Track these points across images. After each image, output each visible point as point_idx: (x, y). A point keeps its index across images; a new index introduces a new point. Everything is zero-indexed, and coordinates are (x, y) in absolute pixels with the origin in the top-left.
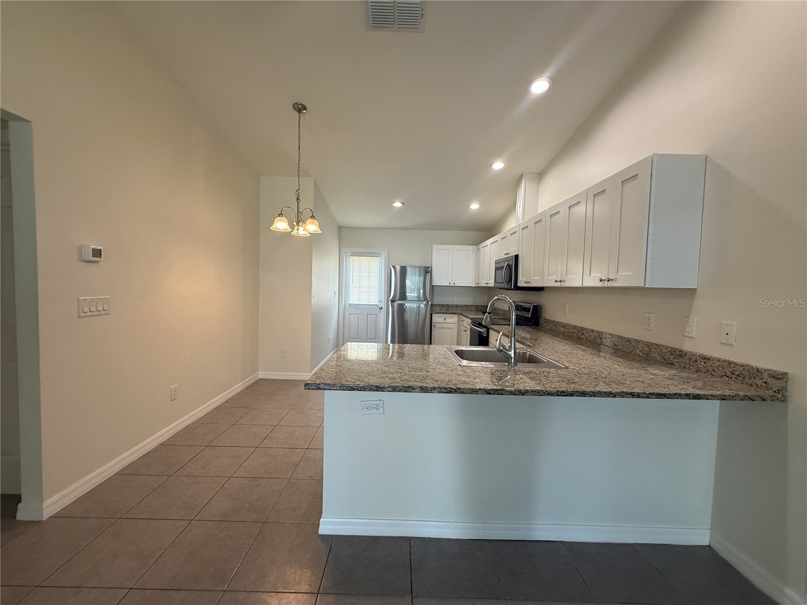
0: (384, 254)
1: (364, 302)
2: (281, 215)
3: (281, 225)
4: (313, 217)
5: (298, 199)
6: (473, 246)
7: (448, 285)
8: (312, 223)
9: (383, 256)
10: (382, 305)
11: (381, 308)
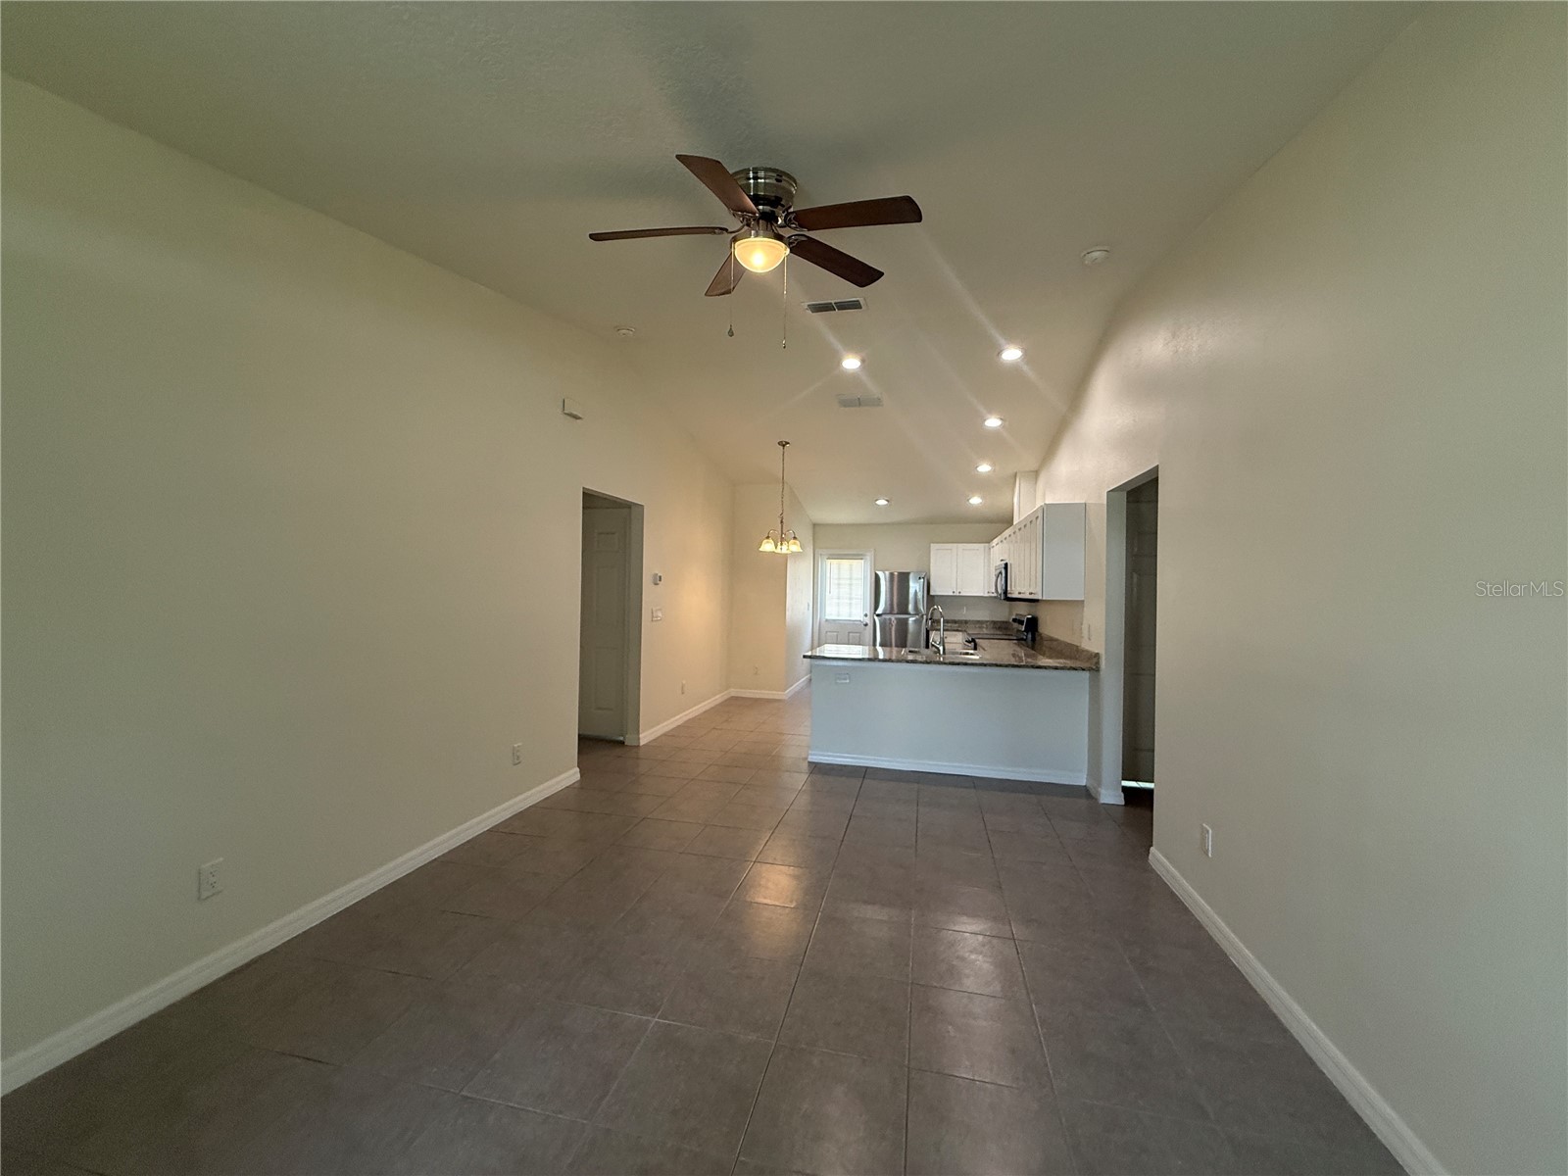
0: (869, 557)
1: (844, 617)
2: (768, 538)
3: (768, 546)
4: (795, 538)
5: (782, 522)
6: (982, 545)
7: (951, 594)
8: (795, 543)
9: (868, 558)
10: (868, 620)
11: (866, 625)
